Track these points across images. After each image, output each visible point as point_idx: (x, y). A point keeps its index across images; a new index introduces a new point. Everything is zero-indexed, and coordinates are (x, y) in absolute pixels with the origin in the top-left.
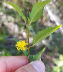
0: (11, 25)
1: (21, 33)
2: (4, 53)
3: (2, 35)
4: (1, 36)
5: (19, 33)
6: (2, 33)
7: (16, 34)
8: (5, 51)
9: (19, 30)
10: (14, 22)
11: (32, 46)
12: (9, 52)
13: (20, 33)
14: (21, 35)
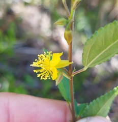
0: (32, 15)
1: (56, 37)
2: (6, 85)
3: (6, 39)
4: (4, 41)
5: (52, 36)
6: (6, 33)
7: (43, 38)
8: (10, 82)
9: (53, 28)
10: (39, 6)
11: (80, 71)
12: (22, 85)
13: (54, 36)
14: (57, 42)
